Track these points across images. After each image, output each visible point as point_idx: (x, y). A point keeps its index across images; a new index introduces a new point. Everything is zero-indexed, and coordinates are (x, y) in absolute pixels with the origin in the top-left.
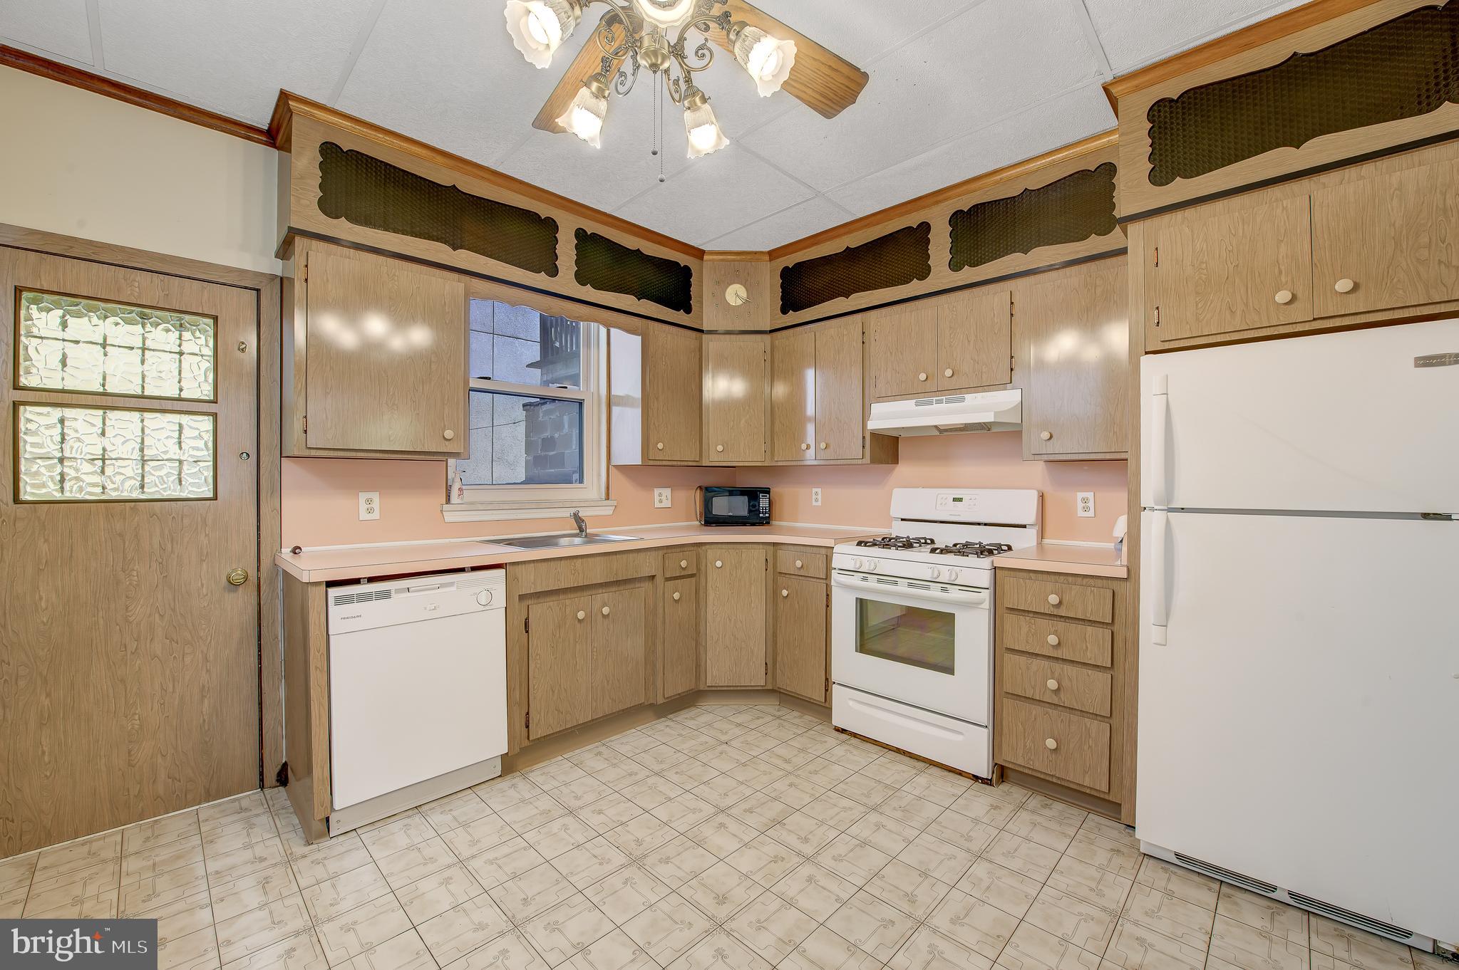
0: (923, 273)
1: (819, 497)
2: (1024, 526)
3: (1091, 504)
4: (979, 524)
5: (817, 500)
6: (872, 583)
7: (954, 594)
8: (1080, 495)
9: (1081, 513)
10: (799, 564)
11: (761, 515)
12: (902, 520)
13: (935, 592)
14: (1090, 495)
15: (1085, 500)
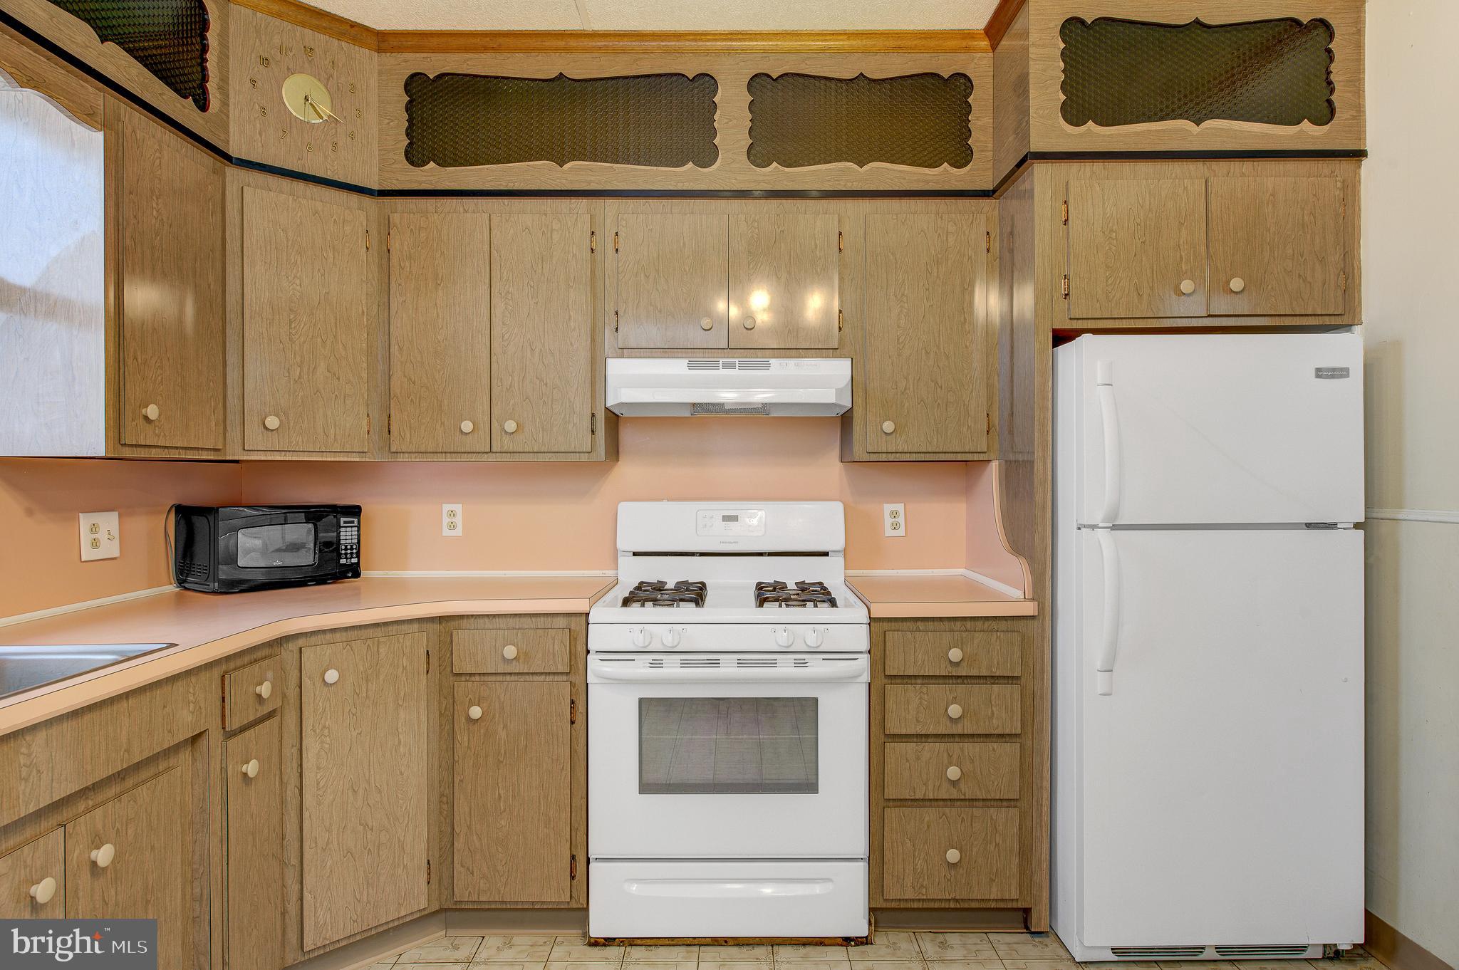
0: (707, 155)
1: (459, 520)
2: (826, 554)
3: (901, 520)
4: (760, 554)
5: (452, 526)
6: (672, 668)
7: (817, 667)
8: (888, 508)
9: (889, 532)
10: (510, 652)
11: (343, 561)
12: (635, 554)
13: (786, 668)
14: (900, 507)
15: (894, 514)
